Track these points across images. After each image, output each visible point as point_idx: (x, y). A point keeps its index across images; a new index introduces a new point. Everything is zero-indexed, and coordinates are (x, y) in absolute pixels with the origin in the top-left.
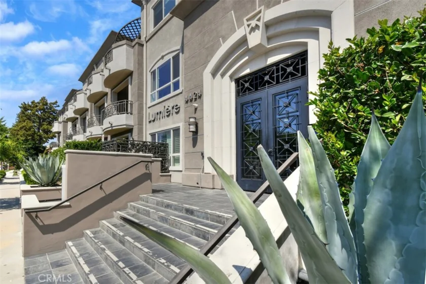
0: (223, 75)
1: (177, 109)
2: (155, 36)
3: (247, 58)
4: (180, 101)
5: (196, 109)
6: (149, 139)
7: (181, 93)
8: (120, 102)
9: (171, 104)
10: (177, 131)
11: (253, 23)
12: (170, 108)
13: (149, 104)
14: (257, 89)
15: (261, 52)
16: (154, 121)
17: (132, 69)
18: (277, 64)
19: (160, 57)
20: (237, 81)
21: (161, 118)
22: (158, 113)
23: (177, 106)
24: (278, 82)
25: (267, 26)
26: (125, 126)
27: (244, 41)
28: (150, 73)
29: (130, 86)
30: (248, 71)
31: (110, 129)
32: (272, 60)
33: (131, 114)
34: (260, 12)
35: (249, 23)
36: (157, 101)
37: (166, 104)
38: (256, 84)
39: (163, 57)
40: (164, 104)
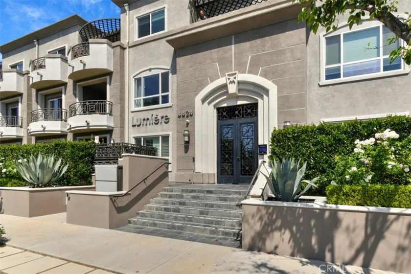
0: (209, 103)
1: (167, 120)
2: (141, 46)
3: (225, 97)
4: (172, 115)
5: (188, 124)
6: (133, 142)
7: (171, 107)
8: (98, 102)
9: (160, 114)
10: (166, 139)
11: (232, 78)
12: (159, 117)
13: (134, 108)
14: (230, 118)
15: (236, 97)
16: (139, 126)
17: (112, 69)
18: (242, 105)
19: (148, 68)
20: (219, 109)
21: (148, 125)
22: (144, 120)
23: (166, 116)
24: (243, 117)
25: (239, 83)
26: (106, 127)
27: (225, 86)
28: (134, 80)
29: (108, 86)
30: (225, 105)
31: (86, 128)
32: (240, 103)
33: (111, 114)
34: (235, 74)
35: (229, 77)
36: (142, 108)
37: (155, 113)
38: (230, 115)
39: (150, 70)
40: (151, 112)
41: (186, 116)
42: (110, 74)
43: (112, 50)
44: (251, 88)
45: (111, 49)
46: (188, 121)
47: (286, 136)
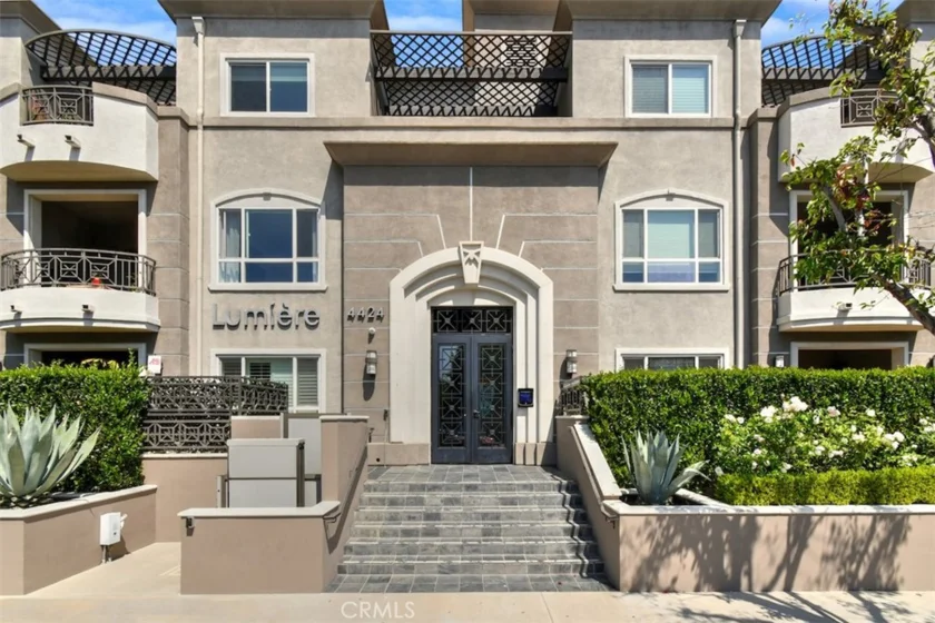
1: (313, 322)
2: (239, 133)
3: (452, 287)
4: (328, 311)
5: (371, 336)
6: (216, 370)
7: (324, 292)
8: (120, 256)
9: (295, 305)
10: (309, 364)
11: (472, 254)
12: (292, 313)
13: (217, 283)
14: (460, 331)
15: (474, 291)
16: (233, 328)
17: (155, 175)
18: (484, 309)
19: (261, 191)
20: (435, 311)
21: (261, 328)
22: (250, 314)
23: (312, 313)
24: (484, 331)
25: (485, 264)
27: (457, 266)
28: (218, 212)
29: (142, 216)
30: (450, 303)
31: (81, 324)
32: (479, 302)
33: (150, 291)
34: (479, 246)
35: (467, 251)
36: (244, 285)
37: (279, 300)
38: (460, 324)
39: (267, 196)
40: (270, 299)
41: (366, 319)
42: (149, 185)
43: (156, 124)
44: (505, 278)
45: (153, 121)
46: (372, 329)
47: (624, 388)
